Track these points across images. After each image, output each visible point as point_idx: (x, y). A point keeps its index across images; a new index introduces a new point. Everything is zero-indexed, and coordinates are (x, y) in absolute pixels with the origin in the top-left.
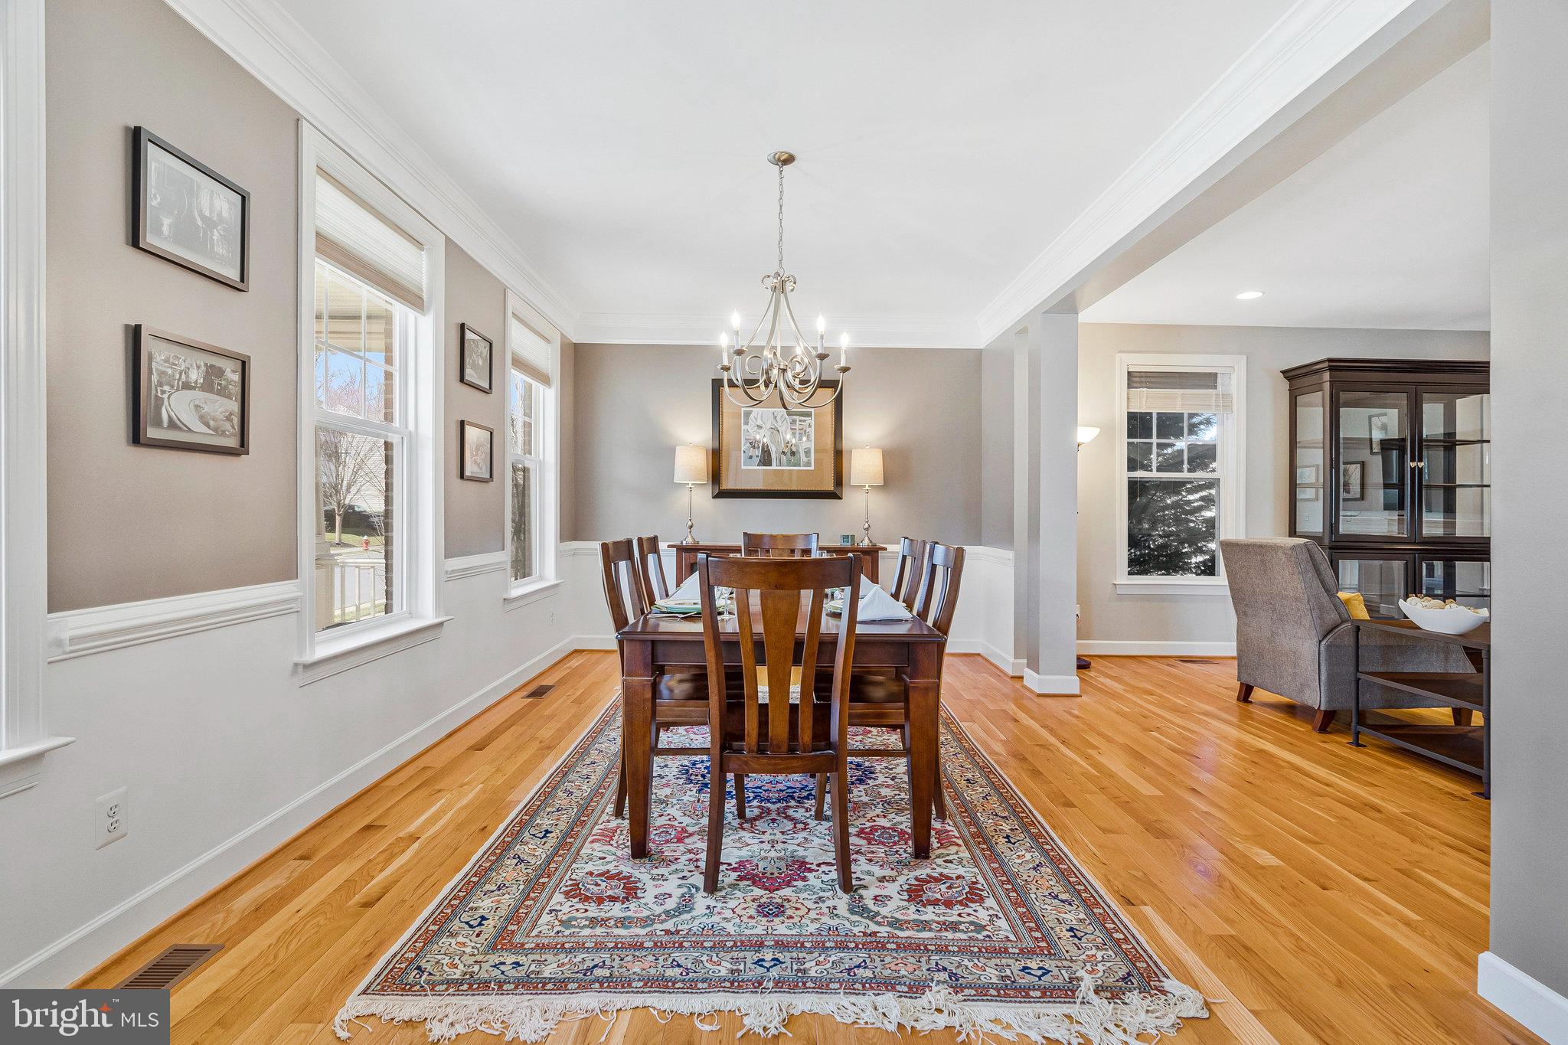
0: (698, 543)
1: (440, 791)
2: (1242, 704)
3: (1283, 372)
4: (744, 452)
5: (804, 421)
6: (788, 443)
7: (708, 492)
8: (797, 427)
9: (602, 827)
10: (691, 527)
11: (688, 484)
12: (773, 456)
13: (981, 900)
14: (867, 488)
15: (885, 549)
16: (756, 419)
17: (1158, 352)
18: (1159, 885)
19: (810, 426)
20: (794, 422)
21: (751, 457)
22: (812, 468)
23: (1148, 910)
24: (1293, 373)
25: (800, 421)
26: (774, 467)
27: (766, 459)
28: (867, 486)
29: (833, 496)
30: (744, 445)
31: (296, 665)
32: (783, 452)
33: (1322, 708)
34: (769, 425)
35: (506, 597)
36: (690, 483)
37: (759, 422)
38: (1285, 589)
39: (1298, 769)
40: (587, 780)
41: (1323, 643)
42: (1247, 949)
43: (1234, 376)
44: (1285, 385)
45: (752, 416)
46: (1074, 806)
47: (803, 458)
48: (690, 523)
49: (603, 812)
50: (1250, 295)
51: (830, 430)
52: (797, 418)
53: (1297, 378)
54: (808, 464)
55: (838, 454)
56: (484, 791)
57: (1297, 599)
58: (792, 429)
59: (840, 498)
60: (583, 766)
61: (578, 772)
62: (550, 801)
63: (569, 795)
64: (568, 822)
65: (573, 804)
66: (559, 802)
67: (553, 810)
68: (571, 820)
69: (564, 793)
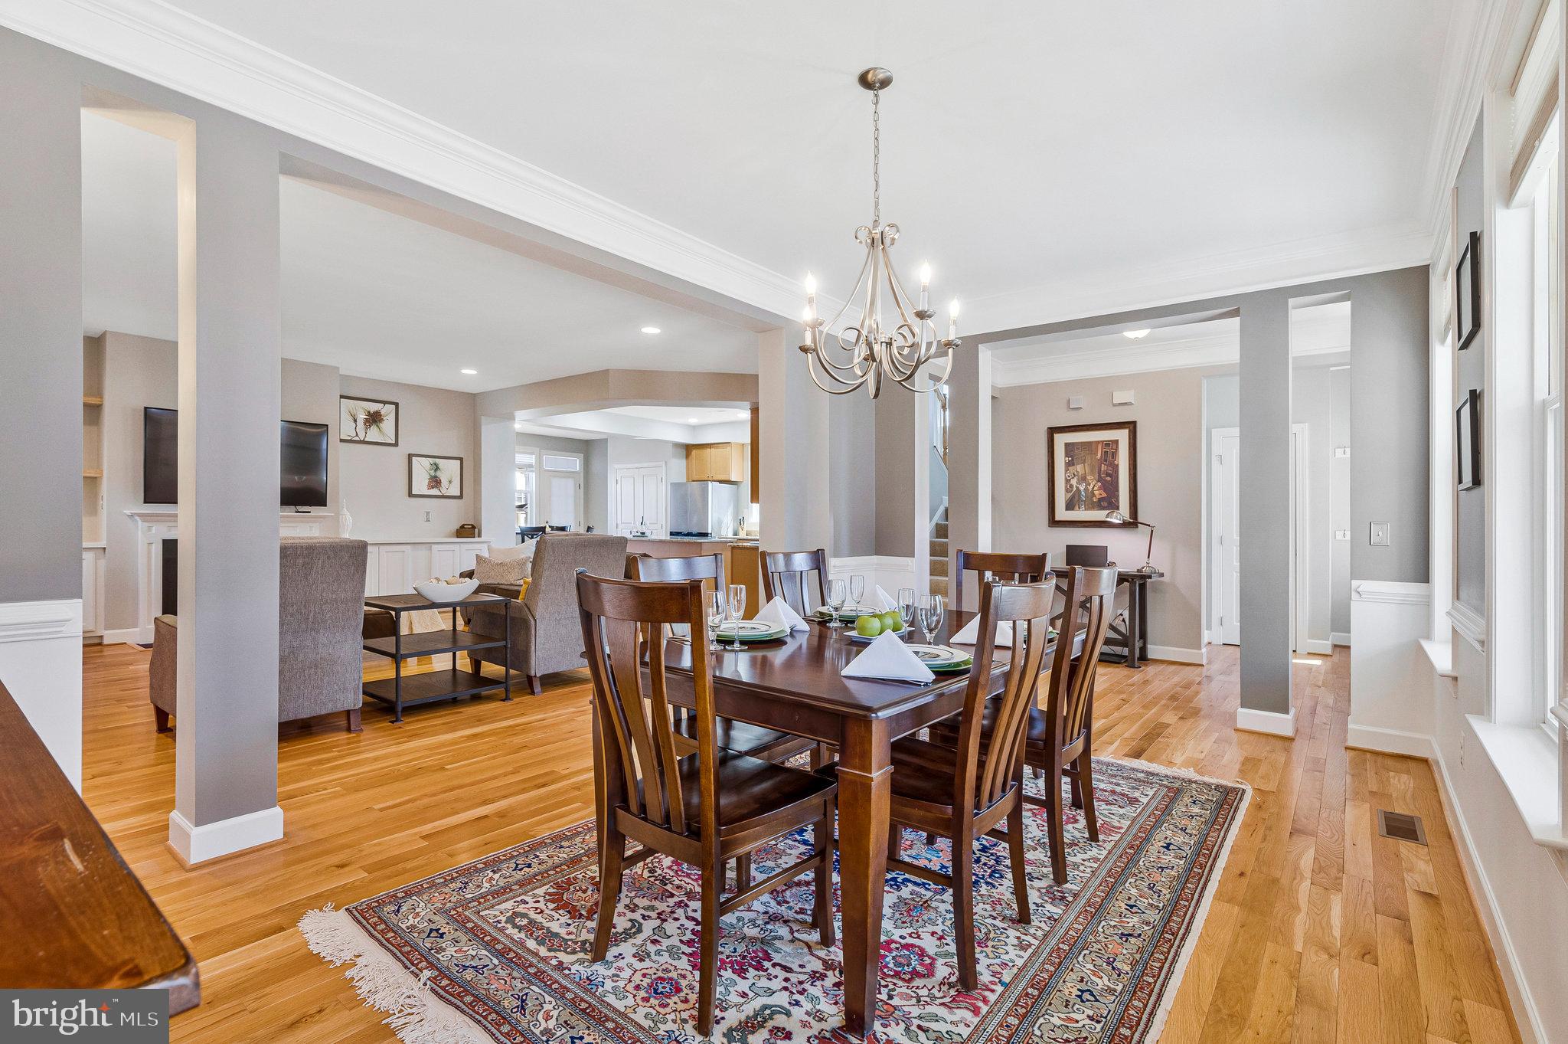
9: (1111, 838)
40: (1132, 902)
49: (1110, 852)
56: (1284, 935)
60: (1140, 935)
61: (1148, 924)
62: (1175, 883)
63: (1152, 885)
64: (1147, 851)
65: (1145, 871)
66: (1163, 879)
67: (1168, 871)
68: (1144, 853)
69: (1160, 891)
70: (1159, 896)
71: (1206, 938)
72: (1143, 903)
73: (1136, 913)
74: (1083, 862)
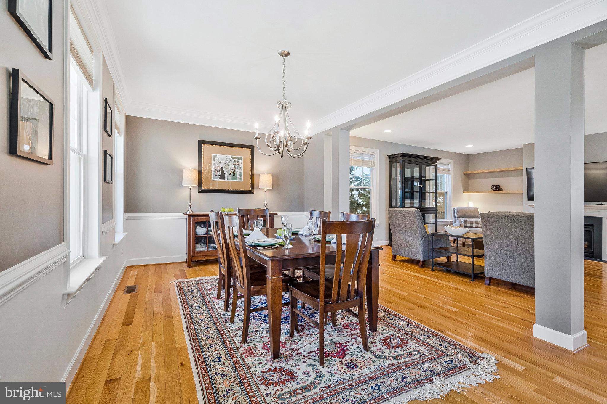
0: (194, 213)
1: (132, 351)
2: (394, 261)
3: (388, 156)
4: (213, 173)
5: (239, 161)
6: (232, 170)
7: (197, 190)
8: (236, 164)
9: (242, 349)
10: (191, 206)
11: (189, 186)
12: (226, 175)
13: (407, 342)
14: (266, 190)
15: (277, 214)
16: (218, 159)
17: (357, 146)
18: (441, 323)
19: (241, 164)
20: (234, 161)
21: (216, 175)
22: (242, 181)
23: (448, 332)
24: (391, 156)
25: (237, 161)
26: (226, 180)
27: (223, 176)
28: (266, 189)
29: (251, 192)
30: (213, 170)
31: (64, 295)
32: (230, 174)
33: (422, 260)
34: (224, 162)
35: (114, 243)
36: (190, 186)
37: (220, 161)
38: (411, 224)
39: (429, 280)
40: (209, 329)
41: (422, 240)
42: (482, 338)
43: (376, 156)
44: (388, 160)
45: (216, 158)
46: (393, 303)
47: (239, 177)
48: (190, 204)
49: (234, 342)
50: (388, 131)
51: (249, 165)
52: (236, 160)
53: (393, 159)
54: (241, 179)
55: (253, 175)
56: (158, 345)
57: (416, 227)
58: (234, 164)
59: (253, 193)
60: (199, 322)
61: (199, 326)
62: (203, 343)
63: (209, 338)
64: (223, 351)
65: (215, 341)
66: (207, 342)
67: (209, 346)
68: (224, 349)
69: (204, 337)
70: (203, 335)
71: (181, 331)
72: (205, 330)
73: (204, 327)
74: (237, 333)
